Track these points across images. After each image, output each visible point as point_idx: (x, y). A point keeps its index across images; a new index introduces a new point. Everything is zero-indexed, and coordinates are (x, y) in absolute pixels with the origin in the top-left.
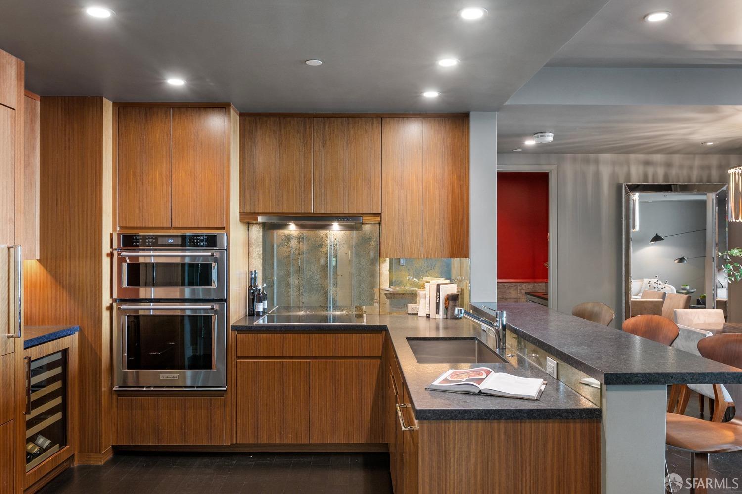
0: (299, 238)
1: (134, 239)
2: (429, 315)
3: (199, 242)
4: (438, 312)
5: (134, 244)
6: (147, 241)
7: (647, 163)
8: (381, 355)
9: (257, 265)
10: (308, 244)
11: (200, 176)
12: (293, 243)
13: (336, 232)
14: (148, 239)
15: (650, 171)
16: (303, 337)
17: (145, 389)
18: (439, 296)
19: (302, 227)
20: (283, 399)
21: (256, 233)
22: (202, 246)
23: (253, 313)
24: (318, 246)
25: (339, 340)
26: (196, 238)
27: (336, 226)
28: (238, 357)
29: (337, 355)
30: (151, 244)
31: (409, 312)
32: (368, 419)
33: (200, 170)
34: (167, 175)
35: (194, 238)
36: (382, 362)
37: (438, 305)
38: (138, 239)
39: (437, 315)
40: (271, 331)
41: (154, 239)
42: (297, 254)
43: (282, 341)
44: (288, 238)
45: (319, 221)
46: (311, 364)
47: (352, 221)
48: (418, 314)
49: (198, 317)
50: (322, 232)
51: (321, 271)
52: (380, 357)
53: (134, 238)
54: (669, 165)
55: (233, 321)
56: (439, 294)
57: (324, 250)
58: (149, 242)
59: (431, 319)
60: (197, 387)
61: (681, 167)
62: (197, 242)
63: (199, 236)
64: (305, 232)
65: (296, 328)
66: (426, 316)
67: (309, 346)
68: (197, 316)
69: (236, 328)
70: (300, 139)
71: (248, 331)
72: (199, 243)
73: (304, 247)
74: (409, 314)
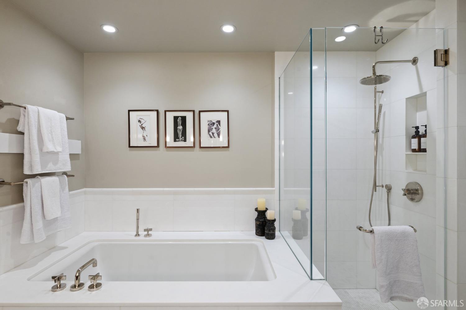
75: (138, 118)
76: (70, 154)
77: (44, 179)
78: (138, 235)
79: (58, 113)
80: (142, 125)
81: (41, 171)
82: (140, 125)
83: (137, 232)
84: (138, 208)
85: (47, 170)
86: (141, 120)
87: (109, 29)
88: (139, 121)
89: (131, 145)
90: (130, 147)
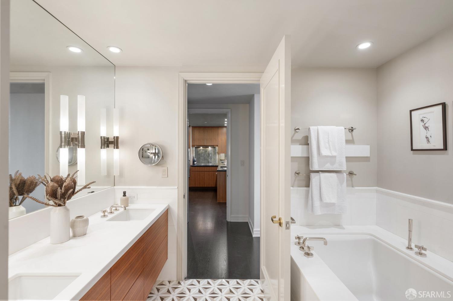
0: (203, 150)
9: (194, 155)
12: (202, 151)
13: (210, 148)
16: (203, 168)
19: (203, 148)
21: (194, 148)
23: (193, 163)
24: (206, 151)
27: (210, 147)
40: (197, 167)
42: (202, 153)
43: (200, 168)
44: (201, 150)
45: (207, 146)
47: (213, 147)
50: (207, 149)
55: (191, 165)
57: (207, 152)
69: (191, 166)
73: (203, 151)
75: (421, 118)
76: (346, 157)
77: (323, 174)
78: (409, 248)
79: (336, 127)
80: (425, 124)
81: (318, 169)
82: (423, 124)
83: (409, 245)
84: (410, 218)
85: (325, 169)
86: (424, 119)
87: (365, 46)
88: (422, 121)
89: (414, 149)
90: (412, 150)
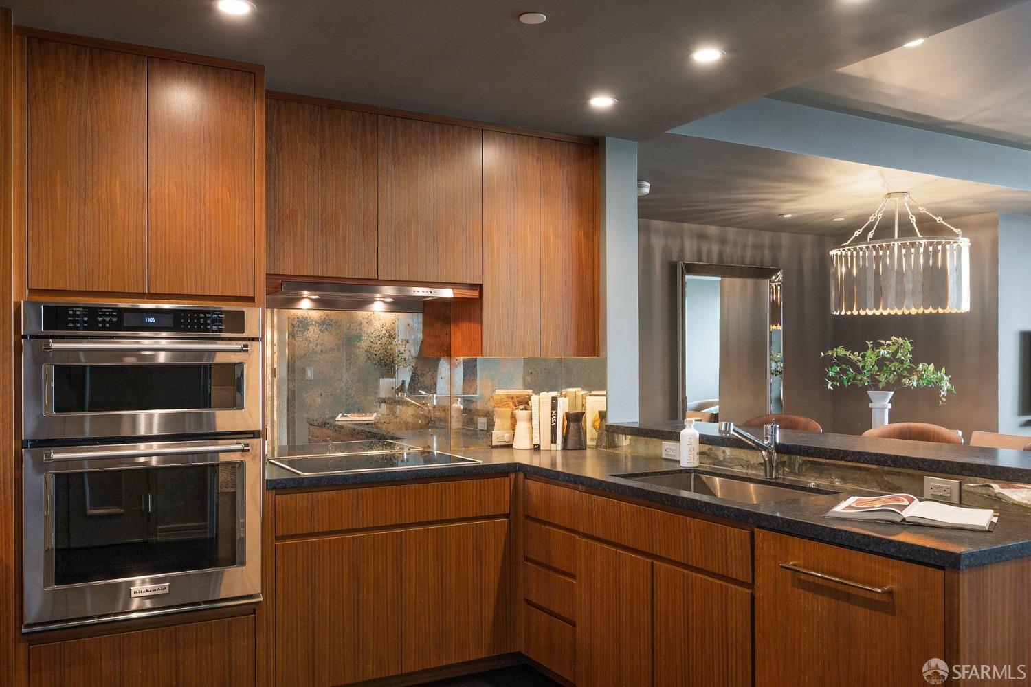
0: (322, 323)
1: (71, 316)
2: (539, 445)
3: (209, 324)
4: (553, 441)
5: (71, 325)
6: (100, 319)
7: (701, 237)
8: (508, 512)
10: (337, 334)
11: (207, 196)
12: (313, 332)
13: (379, 315)
14: (101, 316)
15: (705, 247)
17: (96, 621)
18: (556, 416)
19: (322, 304)
20: (358, 603)
22: (213, 331)
25: (447, 492)
26: (202, 315)
28: (278, 538)
29: (444, 518)
30: (108, 325)
31: (494, 444)
32: (491, 617)
33: (207, 187)
34: (138, 190)
35: (198, 315)
36: (509, 523)
37: (554, 429)
38: (78, 316)
39: (552, 445)
40: (336, 485)
41: (114, 316)
42: (319, 352)
43: (355, 501)
44: (304, 323)
46: (404, 537)
48: (512, 445)
49: (209, 469)
50: (361, 315)
51: (358, 382)
52: (507, 516)
53: (71, 312)
54: (723, 241)
56: (556, 413)
58: (104, 322)
59: (542, 452)
60: (205, 603)
61: (735, 244)
62: (206, 324)
63: (208, 312)
64: (332, 313)
65: (380, 476)
66: (533, 447)
67: (401, 507)
68: (206, 465)
69: (274, 485)
70: (355, 149)
71: (297, 487)
72: (208, 327)
73: (329, 339)
74: (496, 447)
